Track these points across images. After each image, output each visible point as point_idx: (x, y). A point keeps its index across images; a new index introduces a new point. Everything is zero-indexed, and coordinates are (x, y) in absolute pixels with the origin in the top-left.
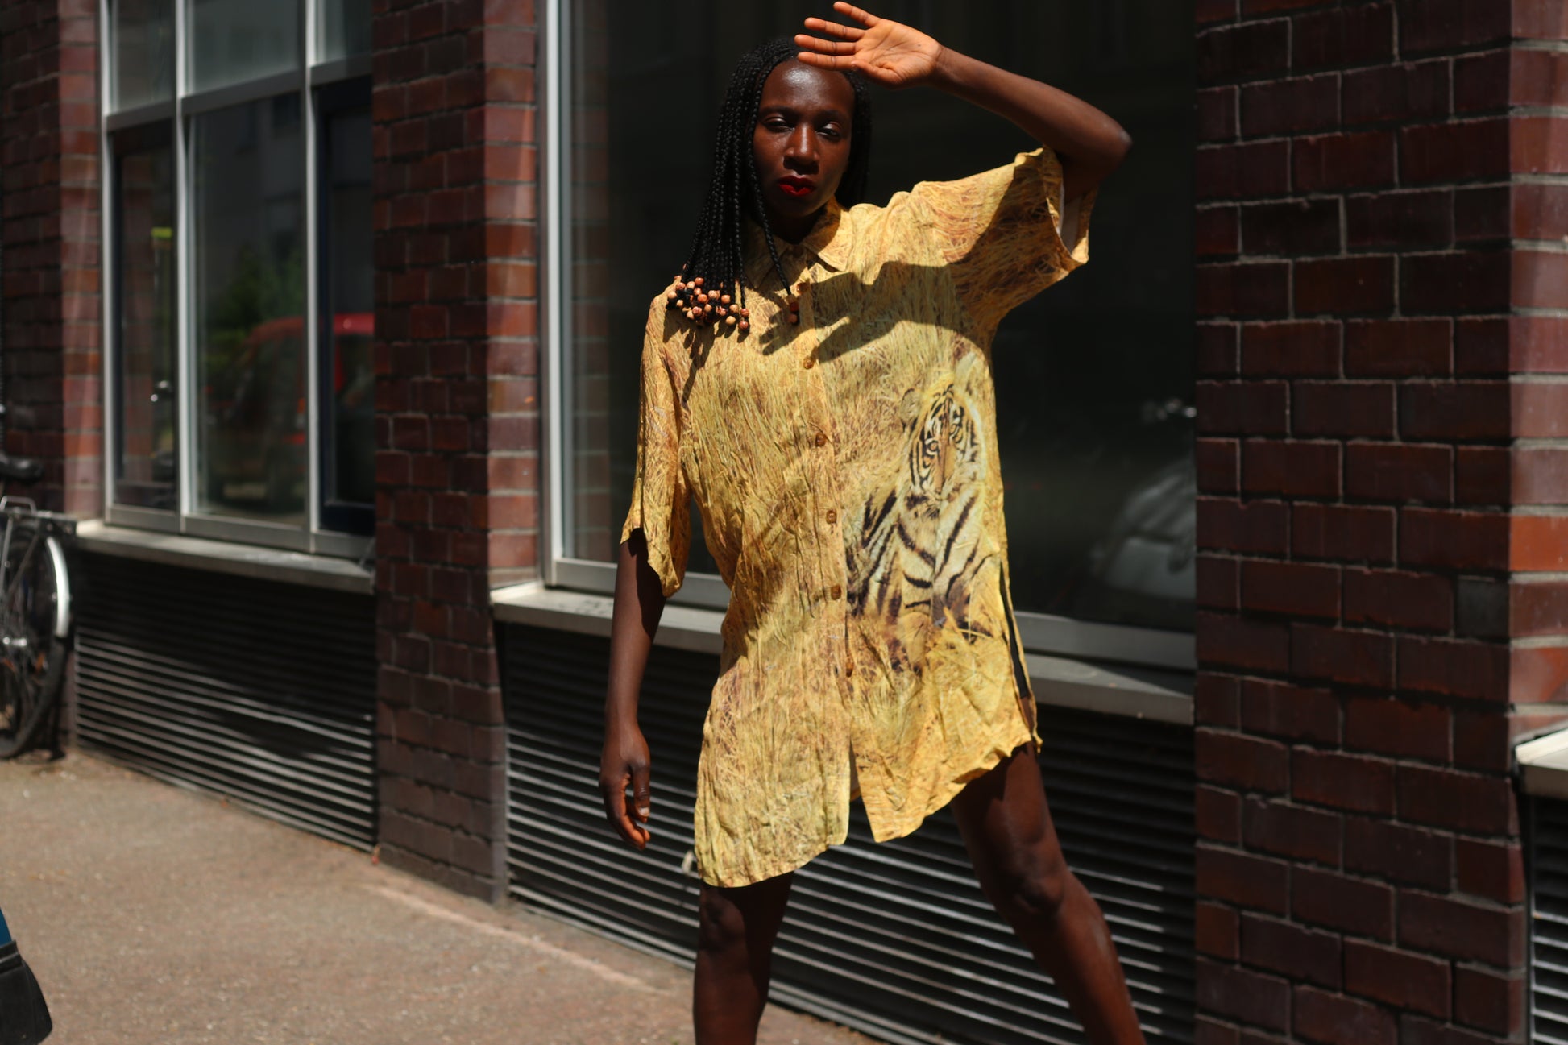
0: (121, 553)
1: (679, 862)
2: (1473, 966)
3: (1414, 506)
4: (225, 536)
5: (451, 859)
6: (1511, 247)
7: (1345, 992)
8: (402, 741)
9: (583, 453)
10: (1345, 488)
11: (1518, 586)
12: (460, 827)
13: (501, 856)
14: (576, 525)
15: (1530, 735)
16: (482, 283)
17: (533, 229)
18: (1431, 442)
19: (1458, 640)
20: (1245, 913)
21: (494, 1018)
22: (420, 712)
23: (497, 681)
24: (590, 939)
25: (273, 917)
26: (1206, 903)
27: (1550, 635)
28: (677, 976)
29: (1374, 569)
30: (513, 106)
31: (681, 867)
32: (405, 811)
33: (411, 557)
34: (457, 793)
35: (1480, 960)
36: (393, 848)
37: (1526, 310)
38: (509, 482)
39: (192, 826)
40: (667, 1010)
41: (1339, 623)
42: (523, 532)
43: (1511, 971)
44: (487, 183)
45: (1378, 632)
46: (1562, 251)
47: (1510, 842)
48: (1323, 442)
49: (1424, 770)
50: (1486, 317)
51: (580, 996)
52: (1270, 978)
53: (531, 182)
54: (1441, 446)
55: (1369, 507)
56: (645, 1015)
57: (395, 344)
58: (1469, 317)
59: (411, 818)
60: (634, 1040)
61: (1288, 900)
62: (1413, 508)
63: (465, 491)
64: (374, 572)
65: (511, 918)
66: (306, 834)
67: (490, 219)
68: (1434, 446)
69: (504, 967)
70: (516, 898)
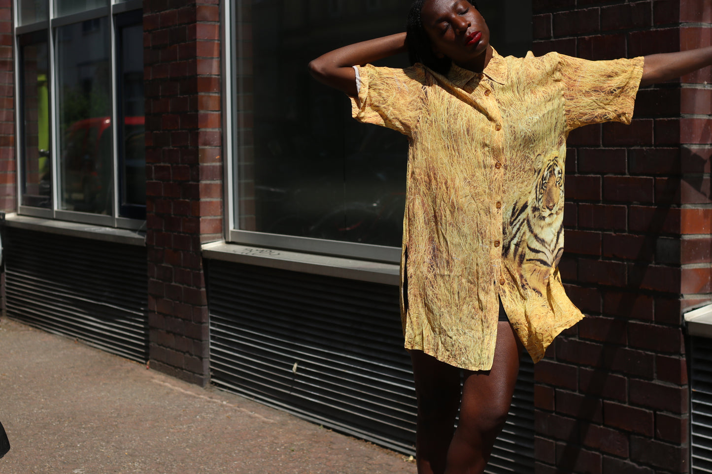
0: (26, 228)
1: (291, 367)
2: (664, 413)
3: (635, 205)
4: (74, 220)
5: (184, 367)
6: (681, 87)
7: (604, 425)
8: (159, 313)
9: (243, 181)
10: (602, 197)
11: (684, 241)
12: (188, 352)
13: (207, 365)
14: (240, 214)
15: (690, 308)
16: (195, 105)
17: (219, 79)
18: (644, 176)
19: (656, 266)
20: (557, 389)
21: (209, 440)
22: (168, 300)
23: (204, 286)
24: (250, 403)
25: (103, 394)
26: (539, 385)
27: (699, 263)
28: (291, 419)
29: (617, 233)
30: (209, 23)
31: (292, 369)
32: (162, 345)
33: (164, 230)
34: (186, 336)
35: (668, 410)
36: (156, 362)
37: (687, 115)
38: (209, 195)
39: (62, 352)
40: (287, 435)
41: (601, 258)
42: (216, 218)
43: (682, 416)
44: (197, 58)
45: (619, 262)
46: (703, 88)
47: (681, 357)
48: (593, 176)
49: (641, 324)
50: (669, 119)
51: (247, 429)
52: (569, 419)
53: (218, 58)
54: (648, 177)
55: (615, 205)
56: (277, 438)
57: (155, 132)
58: (661, 119)
59: (164, 348)
60: (273, 449)
61: (577, 384)
62: (635, 206)
63: (189, 199)
64: (146, 236)
65: (212, 394)
66: (115, 355)
67: (199, 75)
68: (645, 177)
69: (211, 416)
70: (214, 384)
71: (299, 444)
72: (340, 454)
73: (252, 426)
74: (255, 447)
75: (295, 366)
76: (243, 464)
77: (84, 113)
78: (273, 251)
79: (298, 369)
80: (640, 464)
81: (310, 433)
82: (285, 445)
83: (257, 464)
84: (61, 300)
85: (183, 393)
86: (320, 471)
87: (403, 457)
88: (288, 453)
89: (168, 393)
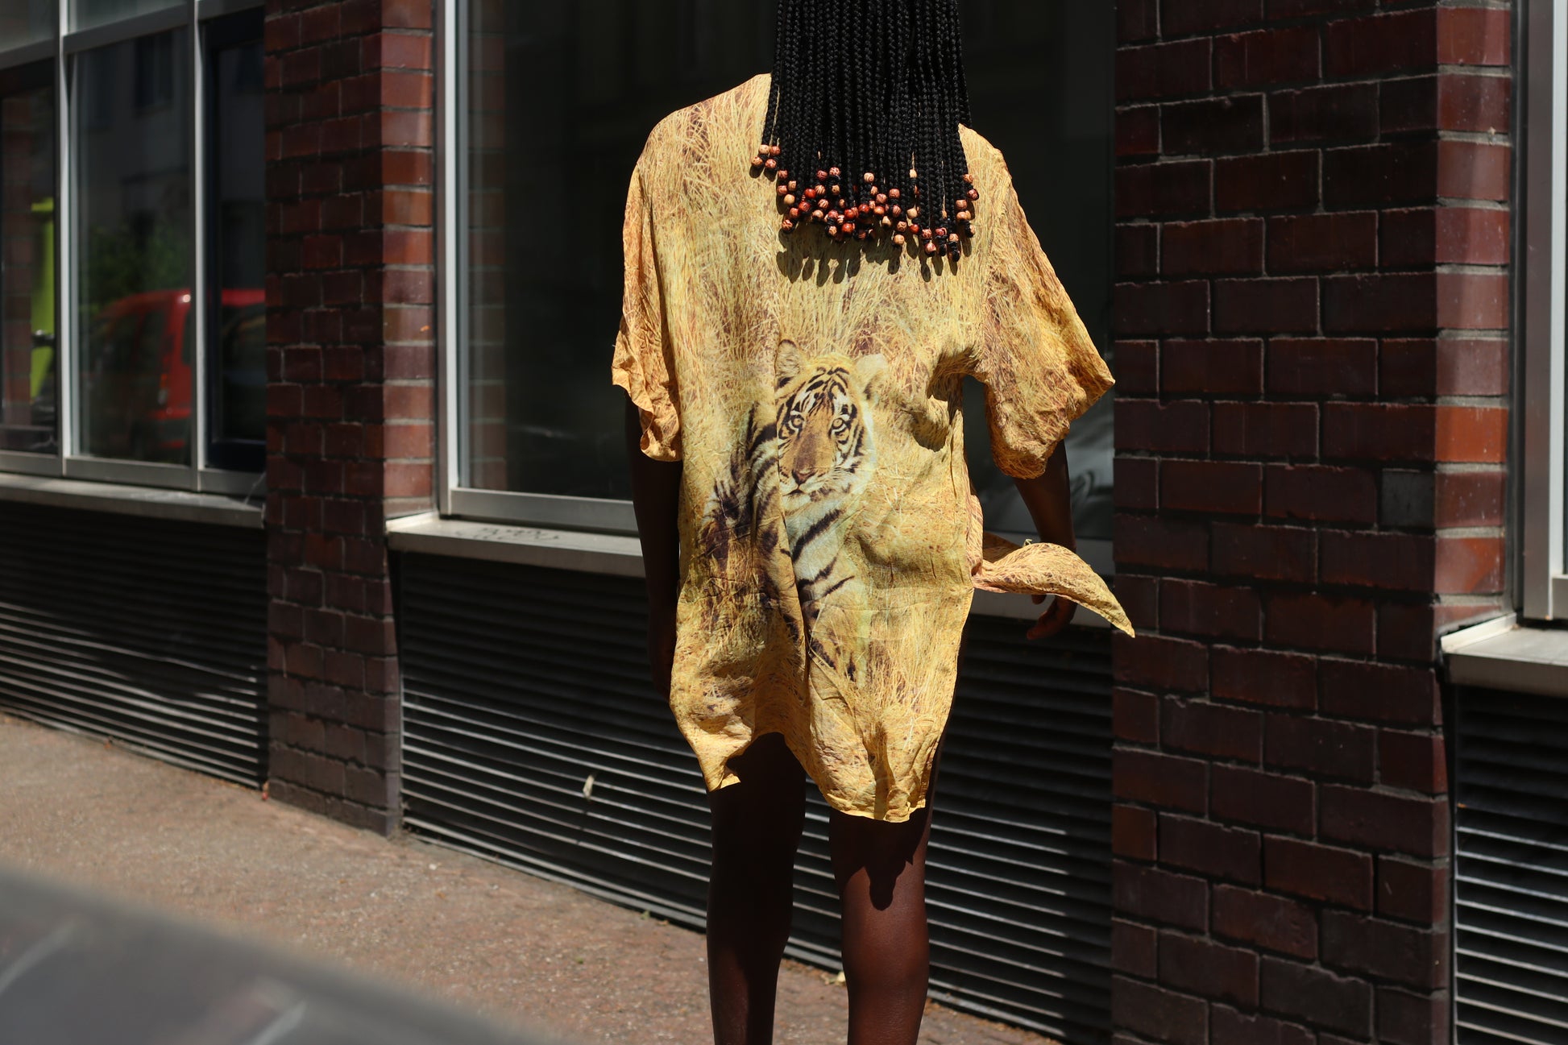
1: (580, 786)
2: (1396, 858)
3: (1338, 401)
4: (108, 478)
5: (344, 794)
6: (1438, 138)
7: (1265, 890)
8: (292, 675)
9: (479, 382)
10: (1265, 386)
11: (1443, 476)
12: (353, 759)
13: (395, 788)
14: (472, 455)
15: (1455, 625)
16: (377, 212)
17: (429, 156)
18: (1355, 336)
19: (1382, 533)
20: (1162, 813)
21: (395, 940)
22: (312, 645)
23: (391, 612)
24: (488, 867)
25: (164, 849)
26: (1123, 805)
27: (1475, 527)
28: (578, 901)
29: (1297, 465)
30: (410, 33)
31: (581, 791)
32: (297, 746)
33: (303, 490)
34: (350, 725)
35: (1403, 852)
36: (284, 784)
37: (1452, 200)
38: (405, 412)
39: (76, 766)
40: (569, 931)
41: (1260, 521)
42: (418, 462)
43: (1435, 862)
44: (383, 109)
45: (1300, 528)
46: (1487, 143)
47: (1433, 732)
48: (1245, 339)
49: (1347, 663)
50: (1413, 209)
51: (482, 920)
52: (1188, 877)
53: (429, 109)
54: (1365, 339)
55: (1291, 403)
56: (547, 936)
57: (287, 275)
58: (1395, 210)
59: (302, 753)
60: (538, 959)
61: (1207, 799)
62: (1336, 402)
63: (360, 421)
64: (264, 506)
65: (406, 849)
66: (193, 773)
67: (386, 146)
68: (1358, 339)
69: (402, 893)
70: (410, 829)
71: (595, 948)
72: (686, 970)
73: (492, 913)
74: (497, 954)
75: (590, 782)
76: (470, 989)
77: (136, 282)
78: (543, 532)
79: (596, 790)
80: (1342, 972)
81: (619, 926)
82: (565, 951)
83: (501, 989)
84: (75, 654)
85: (341, 849)
86: (640, 1003)
87: (824, 975)
88: (569, 967)
89: (308, 848)
